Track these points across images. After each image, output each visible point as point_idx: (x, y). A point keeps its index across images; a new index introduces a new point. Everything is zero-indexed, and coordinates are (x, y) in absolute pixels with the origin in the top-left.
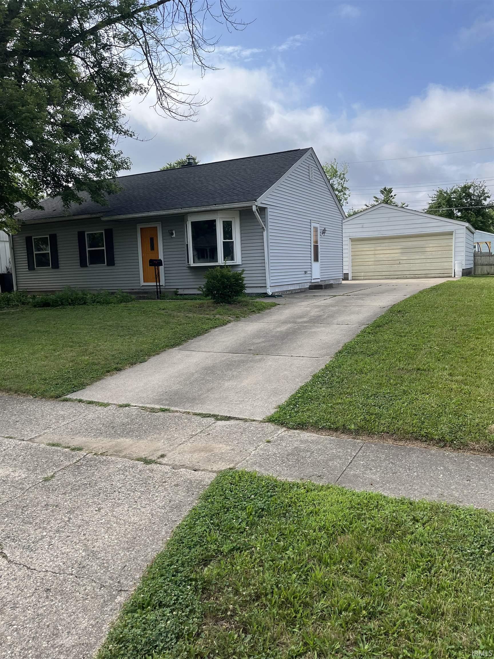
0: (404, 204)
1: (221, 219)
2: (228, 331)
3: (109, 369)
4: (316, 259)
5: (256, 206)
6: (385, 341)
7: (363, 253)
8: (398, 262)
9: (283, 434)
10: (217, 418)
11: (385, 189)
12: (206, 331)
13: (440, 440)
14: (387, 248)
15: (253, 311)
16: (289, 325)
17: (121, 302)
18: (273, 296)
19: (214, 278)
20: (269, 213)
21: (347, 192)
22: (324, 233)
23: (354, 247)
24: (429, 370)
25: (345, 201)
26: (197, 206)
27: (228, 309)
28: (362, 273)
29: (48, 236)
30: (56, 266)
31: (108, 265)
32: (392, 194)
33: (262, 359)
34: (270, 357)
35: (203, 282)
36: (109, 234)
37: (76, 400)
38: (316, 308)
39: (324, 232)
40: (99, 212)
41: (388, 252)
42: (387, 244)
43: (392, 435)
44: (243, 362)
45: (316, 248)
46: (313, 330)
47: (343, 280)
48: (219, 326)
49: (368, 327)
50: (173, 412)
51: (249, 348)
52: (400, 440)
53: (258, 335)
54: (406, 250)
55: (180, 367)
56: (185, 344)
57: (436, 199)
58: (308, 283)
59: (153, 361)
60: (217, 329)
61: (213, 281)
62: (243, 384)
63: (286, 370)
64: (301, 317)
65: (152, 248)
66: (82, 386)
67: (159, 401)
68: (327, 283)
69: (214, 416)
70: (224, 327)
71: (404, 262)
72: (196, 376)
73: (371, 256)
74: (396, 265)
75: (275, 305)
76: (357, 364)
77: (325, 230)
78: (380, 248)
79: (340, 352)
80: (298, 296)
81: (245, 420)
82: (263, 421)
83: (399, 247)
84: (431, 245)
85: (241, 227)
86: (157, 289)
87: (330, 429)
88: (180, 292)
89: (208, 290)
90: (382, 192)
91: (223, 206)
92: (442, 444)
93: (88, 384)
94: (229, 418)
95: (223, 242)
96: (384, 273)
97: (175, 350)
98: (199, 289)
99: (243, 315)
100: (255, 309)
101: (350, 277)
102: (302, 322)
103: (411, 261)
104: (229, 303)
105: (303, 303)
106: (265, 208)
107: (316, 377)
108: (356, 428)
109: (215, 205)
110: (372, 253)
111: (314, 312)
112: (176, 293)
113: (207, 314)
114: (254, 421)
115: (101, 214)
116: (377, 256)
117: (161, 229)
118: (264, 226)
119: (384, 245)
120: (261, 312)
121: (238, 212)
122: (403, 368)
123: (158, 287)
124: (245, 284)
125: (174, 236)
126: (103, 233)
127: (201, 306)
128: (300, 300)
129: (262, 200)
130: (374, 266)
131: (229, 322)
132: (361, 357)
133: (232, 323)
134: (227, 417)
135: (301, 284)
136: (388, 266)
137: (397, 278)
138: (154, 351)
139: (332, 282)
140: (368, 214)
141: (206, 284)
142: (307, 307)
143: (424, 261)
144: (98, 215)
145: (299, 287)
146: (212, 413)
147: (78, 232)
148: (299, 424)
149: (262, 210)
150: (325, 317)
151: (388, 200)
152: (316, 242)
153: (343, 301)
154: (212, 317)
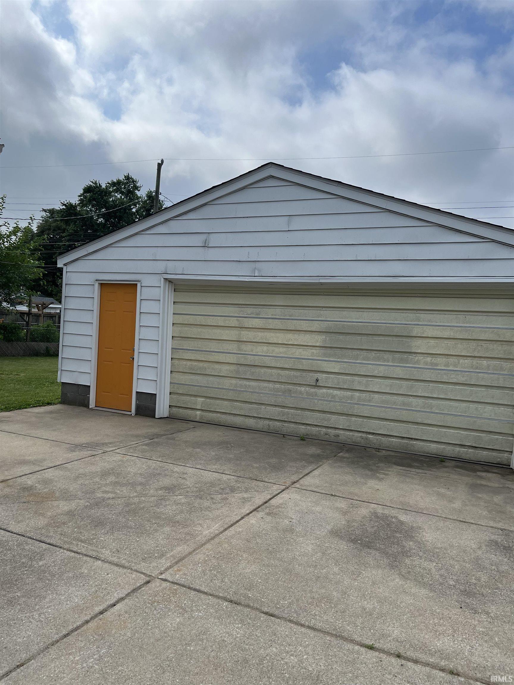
7: (206, 333)
8: (311, 378)
14: (277, 324)
23: (182, 308)
28: (200, 400)
41: (281, 337)
42: (278, 312)
54: (339, 341)
71: (332, 380)
73: (227, 347)
74: (303, 389)
78: (256, 323)
83: (315, 326)
84: (430, 332)
101: (162, 409)
103: (358, 383)
110: (232, 334)
116: (248, 348)
119: (270, 312)
136: (277, 386)
137: (305, 437)
140: (191, 216)
143: (404, 387)
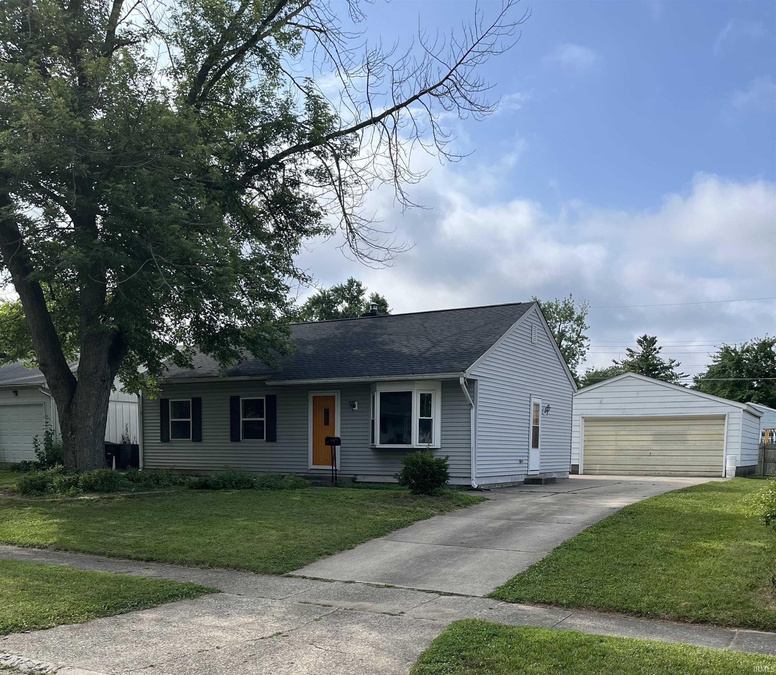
0: (673, 362)
1: (418, 391)
2: (434, 524)
3: (320, 553)
4: (535, 445)
5: (465, 378)
6: (607, 540)
7: (600, 438)
8: (648, 453)
9: (503, 605)
10: (440, 593)
11: (645, 338)
12: (409, 523)
13: (638, 612)
14: (634, 433)
15: (459, 506)
16: (503, 522)
17: (295, 488)
18: (478, 489)
19: (414, 464)
20: (479, 387)
21: (585, 343)
22: (547, 411)
23: (588, 429)
24: (644, 566)
25: (581, 357)
26: (389, 374)
27: (429, 501)
28: (598, 466)
29: (190, 400)
30: (198, 438)
31: (267, 441)
32: (657, 346)
33: (476, 551)
34: (484, 550)
35: (399, 468)
36: (272, 401)
37: (299, 576)
38: (533, 505)
39: (547, 409)
40: (262, 374)
41: (634, 438)
42: (633, 428)
43: (598, 608)
44: (457, 553)
45: (536, 430)
46: (530, 528)
47: (570, 473)
48: (422, 519)
49: (591, 527)
50: (398, 588)
51: (461, 541)
52: (605, 612)
53: (469, 529)
54: (658, 437)
55: (392, 555)
56: (390, 535)
57: (720, 359)
58: (523, 476)
59: (360, 548)
60: (420, 522)
61: (412, 468)
62: (460, 571)
63: (502, 561)
64: (515, 514)
65: (327, 423)
66: (301, 566)
67: (382, 580)
68: (548, 476)
69: (437, 592)
70: (428, 520)
71: (657, 453)
72: (411, 562)
73: (610, 443)
74: (644, 457)
75: (484, 499)
76: (574, 558)
77: (548, 407)
78: (623, 433)
79: (558, 548)
80: (511, 491)
81: (467, 596)
82: (484, 597)
83: (649, 433)
84: (693, 432)
85: (442, 401)
86: (333, 474)
87: (544, 603)
88: (359, 479)
89: (406, 478)
90: (640, 342)
91: (423, 376)
92: (639, 615)
93: (304, 565)
94: (452, 594)
95: (420, 419)
96: (628, 467)
97: (380, 540)
98: (395, 476)
99: (447, 509)
100: (460, 503)
101: (581, 470)
102: (517, 520)
103: (666, 453)
104: (430, 494)
105: (518, 500)
106: (474, 380)
107: (532, 568)
108: (568, 602)
109: (413, 374)
110: (613, 438)
111: (532, 510)
112: (354, 480)
113: (406, 506)
114: (475, 597)
115: (265, 377)
116: (620, 443)
117: (339, 400)
118: (472, 403)
119: (630, 428)
120: (467, 507)
121: (439, 384)
122: (619, 563)
123: (334, 472)
124: (449, 473)
125: (356, 408)
126: (263, 400)
127: (396, 496)
128: (513, 495)
129: (472, 372)
130: (614, 457)
131: (433, 515)
132: (580, 553)
133: (436, 517)
134: (449, 593)
135: (513, 476)
136: (634, 457)
137: (646, 475)
138: (359, 540)
139: (555, 476)
140: (609, 385)
141: (403, 471)
142: (523, 504)
144: (259, 378)
145: (512, 480)
146: (435, 590)
147: (231, 397)
148: (517, 599)
149: (471, 383)
150: (544, 515)
151: (649, 355)
152: (536, 421)
153: (567, 499)
154: (412, 509)
